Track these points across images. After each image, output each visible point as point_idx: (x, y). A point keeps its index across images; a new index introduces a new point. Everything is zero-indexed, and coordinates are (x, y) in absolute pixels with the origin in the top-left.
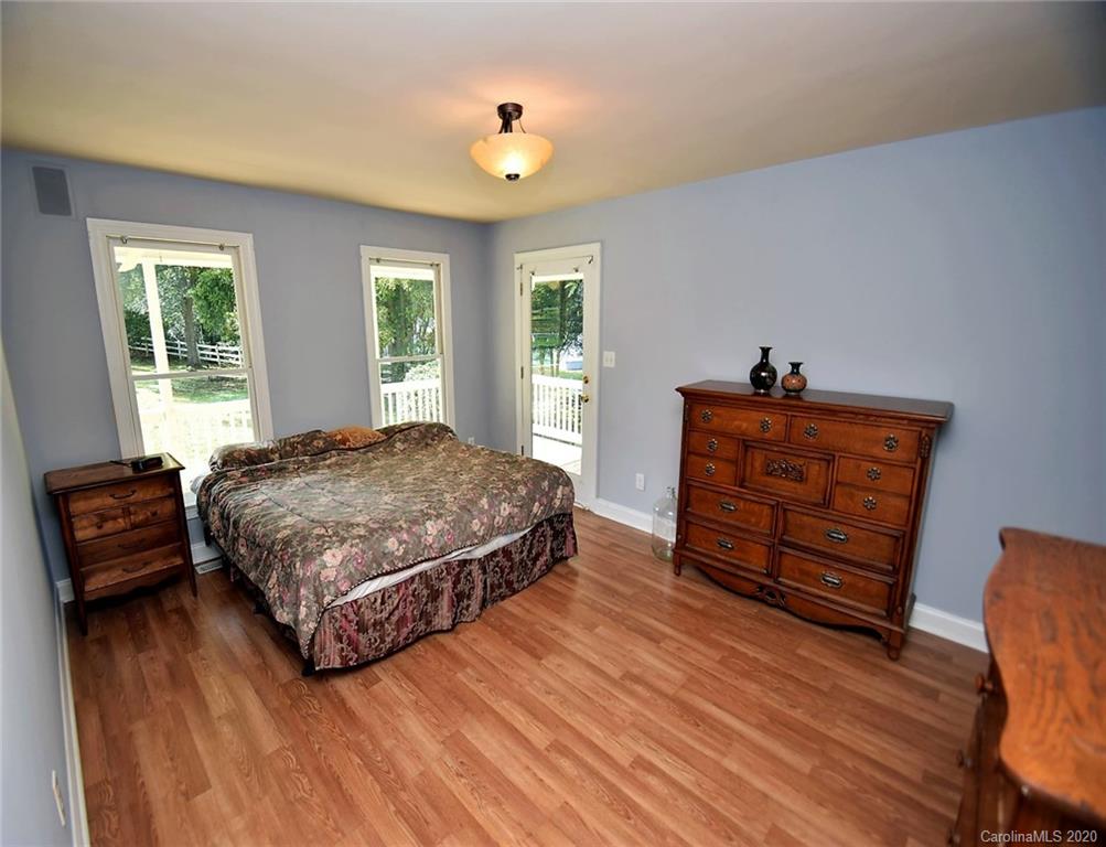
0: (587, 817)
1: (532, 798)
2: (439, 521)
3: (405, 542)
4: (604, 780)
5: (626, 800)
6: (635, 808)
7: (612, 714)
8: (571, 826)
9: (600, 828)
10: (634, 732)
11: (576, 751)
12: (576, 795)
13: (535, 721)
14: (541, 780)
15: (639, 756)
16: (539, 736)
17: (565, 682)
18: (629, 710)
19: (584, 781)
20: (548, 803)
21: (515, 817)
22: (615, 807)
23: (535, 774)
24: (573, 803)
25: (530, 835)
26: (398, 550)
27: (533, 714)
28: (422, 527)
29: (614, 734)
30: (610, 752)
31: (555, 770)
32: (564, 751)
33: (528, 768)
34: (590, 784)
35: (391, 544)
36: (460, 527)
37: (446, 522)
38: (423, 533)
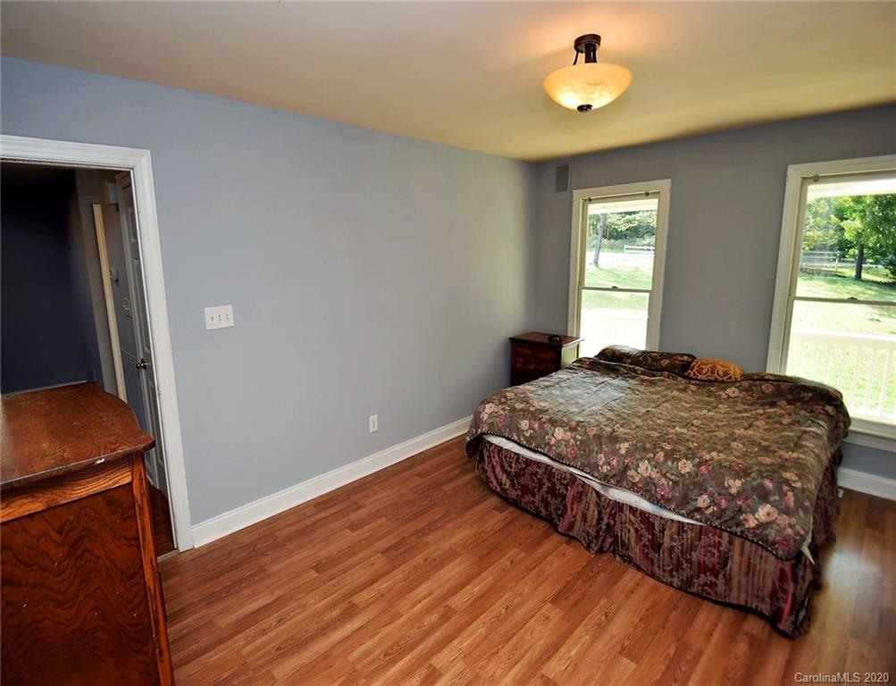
0: (389, 628)
1: (407, 597)
2: (569, 433)
3: (534, 429)
4: (418, 643)
5: (400, 656)
6: (393, 662)
7: (489, 659)
8: (384, 618)
9: (380, 635)
10: (469, 675)
11: (446, 625)
12: (407, 623)
13: (473, 599)
14: (420, 602)
15: (441, 675)
16: (460, 600)
17: (526, 621)
18: (496, 675)
19: (419, 628)
20: (403, 605)
21: (395, 588)
22: (395, 647)
23: (425, 598)
24: (402, 619)
25: (382, 595)
26: (527, 431)
27: (481, 596)
28: (553, 428)
29: (465, 656)
30: (446, 651)
31: (429, 610)
32: (445, 617)
33: (430, 594)
34: (414, 632)
35: (524, 424)
36: (585, 451)
37: (574, 438)
38: (550, 433)
